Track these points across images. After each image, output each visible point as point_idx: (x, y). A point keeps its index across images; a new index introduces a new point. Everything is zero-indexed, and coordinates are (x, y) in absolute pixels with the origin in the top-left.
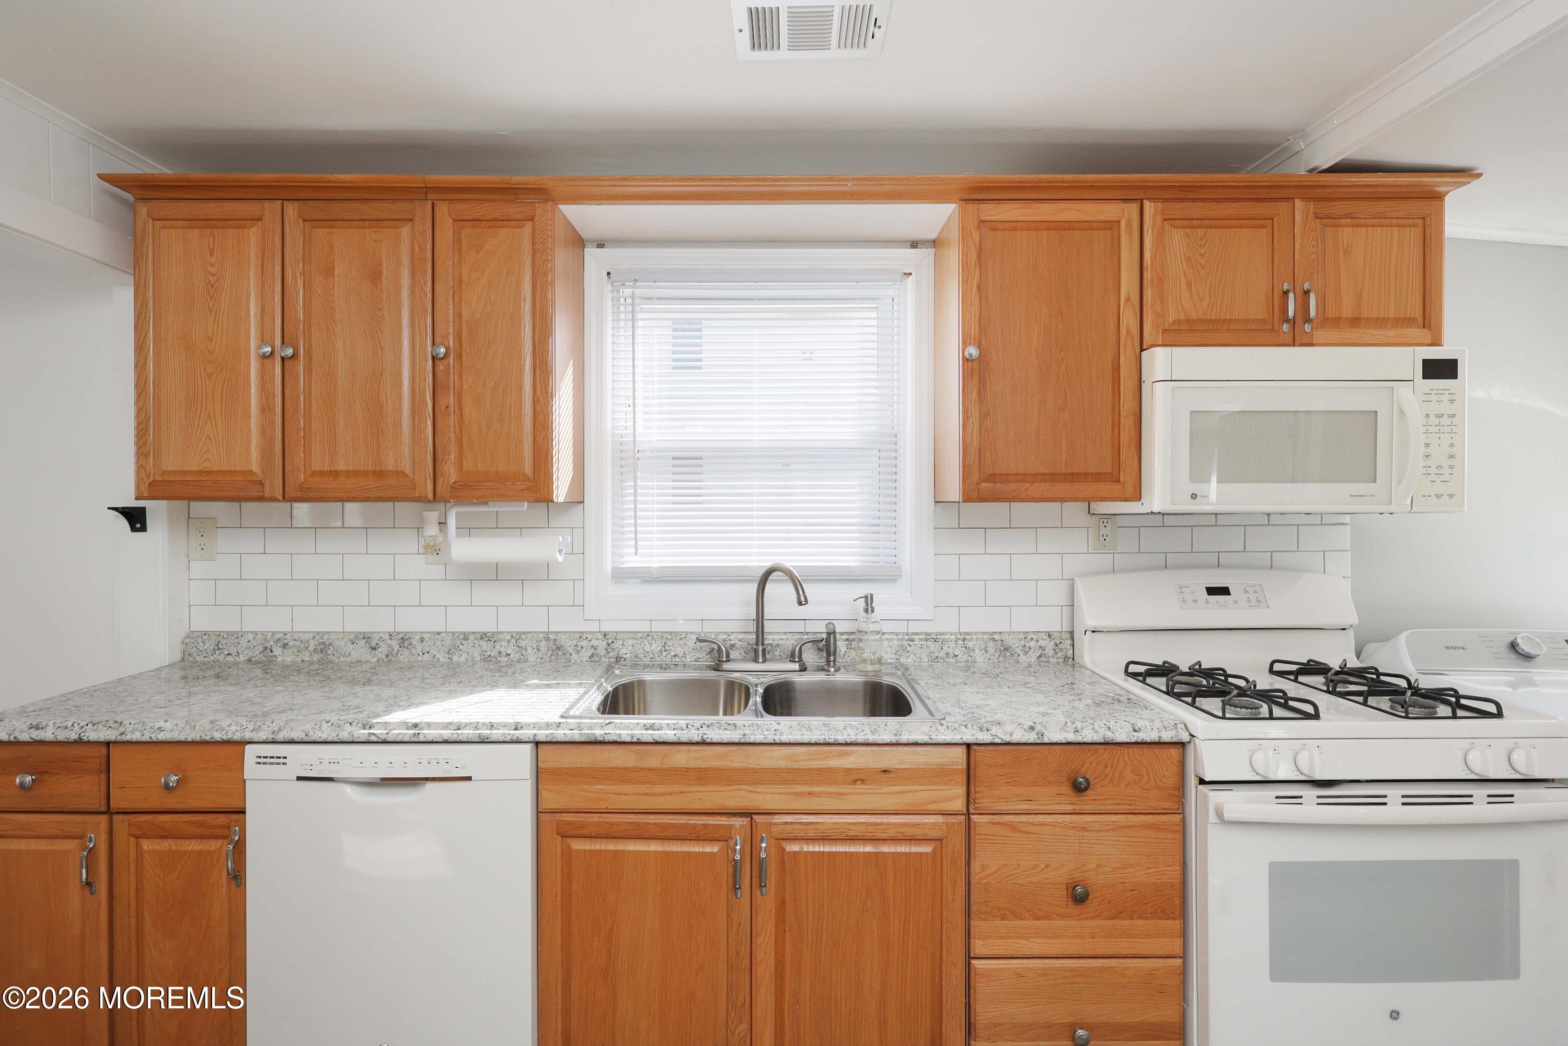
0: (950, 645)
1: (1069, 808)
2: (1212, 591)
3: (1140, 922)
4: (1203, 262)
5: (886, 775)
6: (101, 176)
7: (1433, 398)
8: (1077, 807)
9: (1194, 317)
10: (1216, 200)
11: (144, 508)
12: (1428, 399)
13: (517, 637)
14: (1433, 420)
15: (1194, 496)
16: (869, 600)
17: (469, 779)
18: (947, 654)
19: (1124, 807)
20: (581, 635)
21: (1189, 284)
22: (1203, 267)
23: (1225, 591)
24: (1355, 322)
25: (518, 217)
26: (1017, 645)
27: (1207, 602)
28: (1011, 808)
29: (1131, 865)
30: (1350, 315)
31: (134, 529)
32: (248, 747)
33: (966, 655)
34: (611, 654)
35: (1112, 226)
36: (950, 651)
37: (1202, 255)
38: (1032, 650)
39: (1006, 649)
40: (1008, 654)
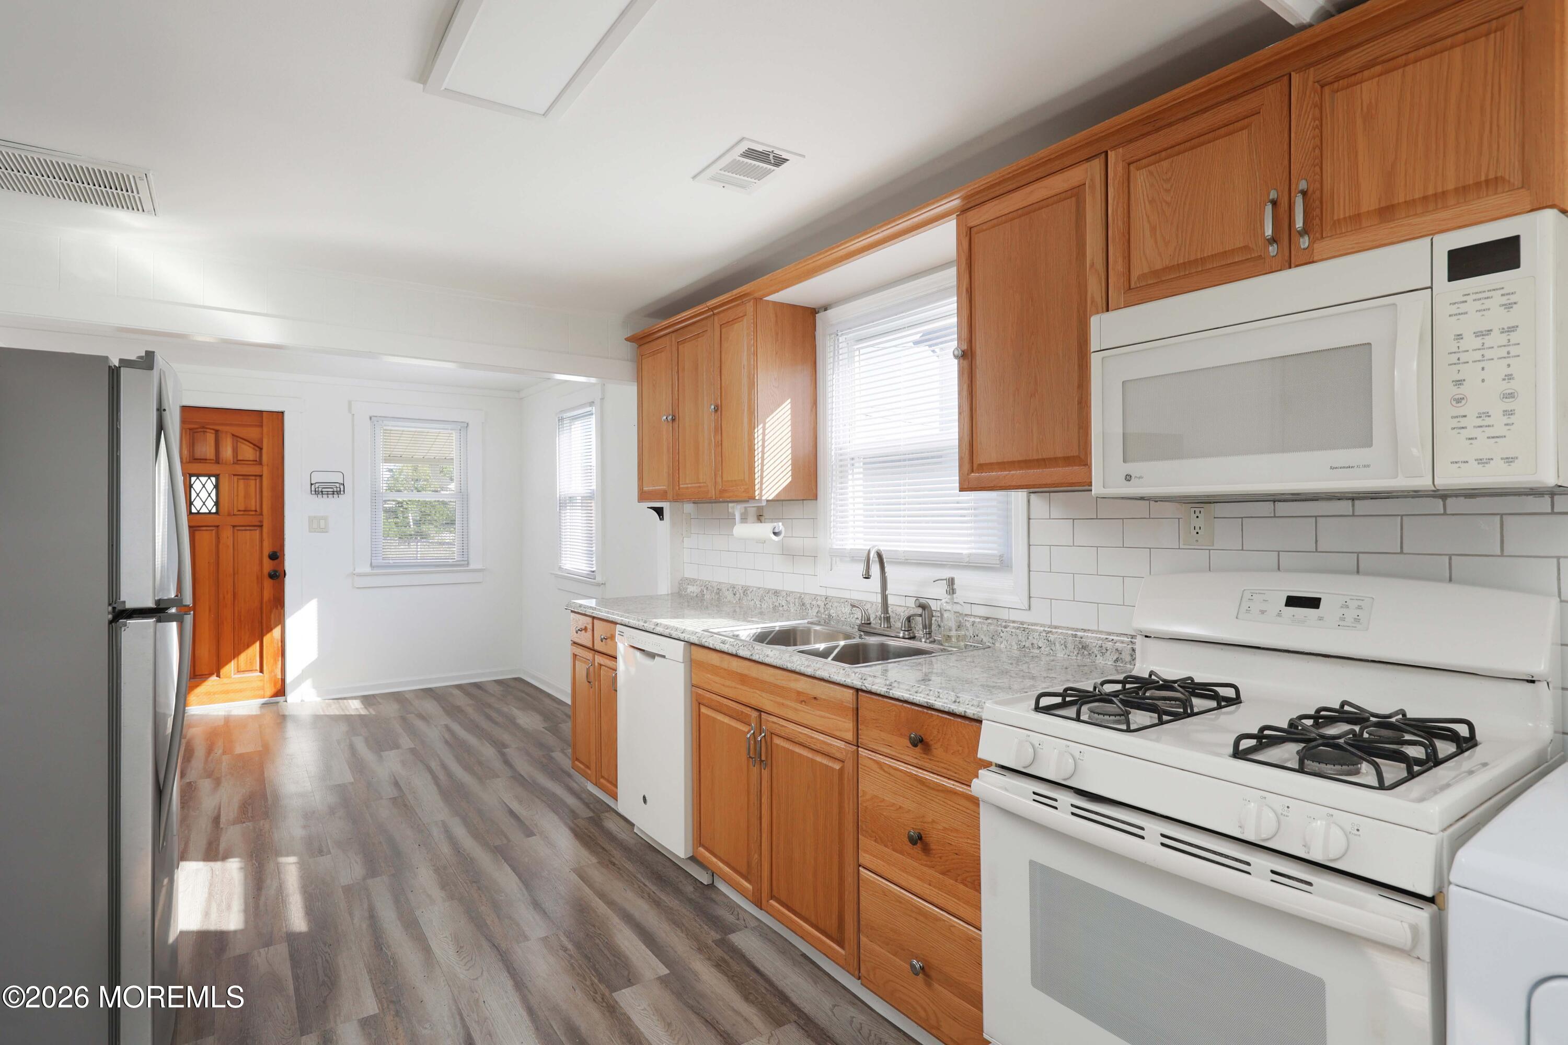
0: (1034, 636)
1: (915, 761)
2: (1293, 602)
4: (1168, 199)
5: (815, 702)
6: (627, 339)
7: (1471, 306)
8: (920, 763)
9: (1158, 266)
10: (1185, 119)
11: (662, 508)
12: (1460, 311)
13: (789, 594)
14: (1471, 342)
15: (1128, 478)
16: (951, 582)
17: (665, 657)
18: (1032, 644)
19: (949, 773)
20: (815, 597)
21: (1153, 230)
22: (1168, 204)
23: (1313, 603)
24: (1386, 212)
25: (740, 315)
26: (1095, 644)
27: (1279, 615)
28: (880, 749)
29: (957, 831)
30: (1374, 206)
31: (660, 519)
32: (616, 625)
33: (1048, 648)
34: (827, 612)
35: (1076, 193)
36: (1035, 642)
37: (1168, 191)
38: (1109, 652)
39: (1084, 647)
40: (1086, 652)
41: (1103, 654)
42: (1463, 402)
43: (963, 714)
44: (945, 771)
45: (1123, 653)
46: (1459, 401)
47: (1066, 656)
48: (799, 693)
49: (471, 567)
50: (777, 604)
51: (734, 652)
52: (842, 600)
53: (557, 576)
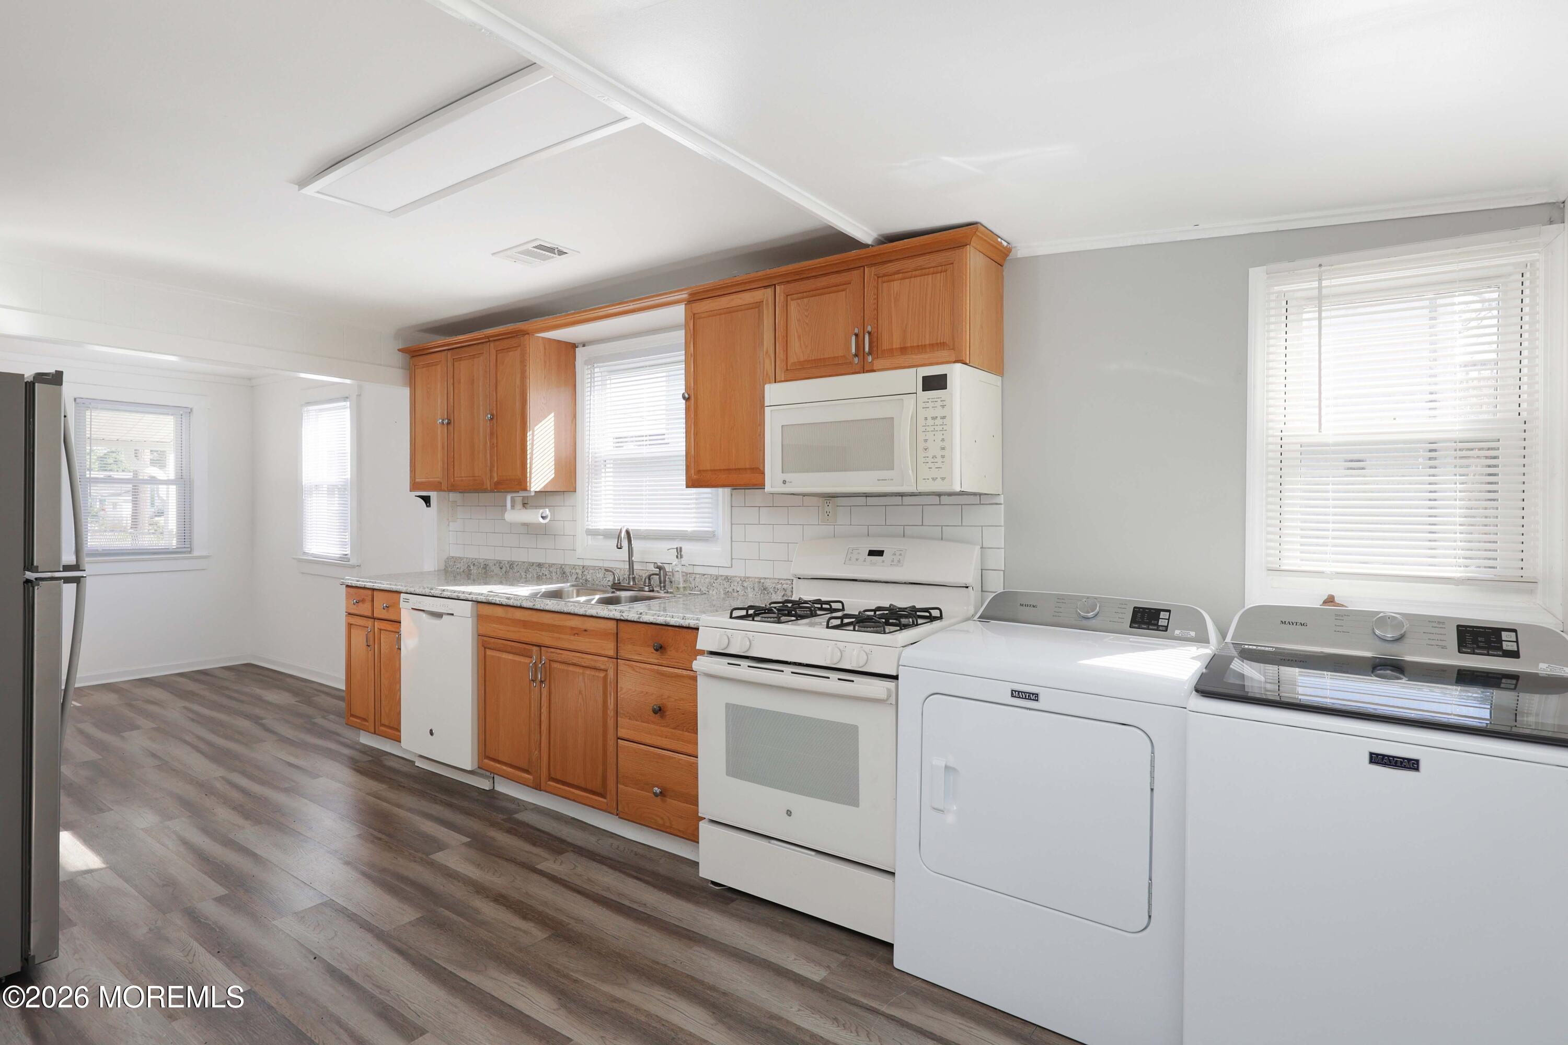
0: (735, 584)
1: (656, 661)
2: (872, 553)
3: (686, 733)
4: (807, 321)
5: (585, 633)
6: (399, 350)
7: (930, 405)
8: (660, 661)
9: (802, 359)
10: (815, 277)
11: (430, 496)
12: (927, 406)
13: (551, 565)
14: (930, 422)
15: (784, 482)
16: (679, 551)
17: (453, 614)
18: (733, 590)
19: (679, 664)
20: (574, 567)
21: (799, 337)
22: (807, 324)
23: (880, 553)
24: (904, 350)
25: (515, 345)
26: (770, 587)
27: (865, 561)
28: (633, 657)
29: (683, 699)
30: (898, 346)
31: (427, 506)
32: (402, 594)
33: (743, 592)
34: (584, 578)
35: (758, 305)
36: (735, 588)
37: (807, 316)
38: (779, 591)
39: (765, 589)
40: (766, 592)
41: (776, 592)
42: (927, 450)
43: (688, 626)
44: (676, 664)
45: (787, 591)
46: (926, 449)
47: (754, 596)
48: (572, 628)
49: (195, 554)
50: (541, 574)
51: (519, 605)
52: (597, 568)
53: (300, 560)
